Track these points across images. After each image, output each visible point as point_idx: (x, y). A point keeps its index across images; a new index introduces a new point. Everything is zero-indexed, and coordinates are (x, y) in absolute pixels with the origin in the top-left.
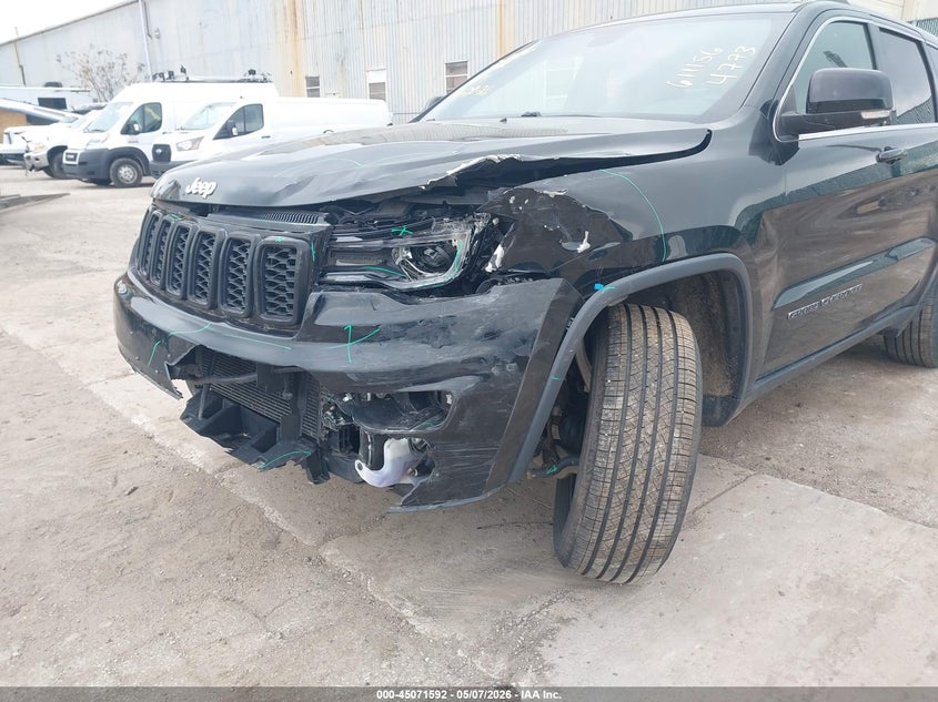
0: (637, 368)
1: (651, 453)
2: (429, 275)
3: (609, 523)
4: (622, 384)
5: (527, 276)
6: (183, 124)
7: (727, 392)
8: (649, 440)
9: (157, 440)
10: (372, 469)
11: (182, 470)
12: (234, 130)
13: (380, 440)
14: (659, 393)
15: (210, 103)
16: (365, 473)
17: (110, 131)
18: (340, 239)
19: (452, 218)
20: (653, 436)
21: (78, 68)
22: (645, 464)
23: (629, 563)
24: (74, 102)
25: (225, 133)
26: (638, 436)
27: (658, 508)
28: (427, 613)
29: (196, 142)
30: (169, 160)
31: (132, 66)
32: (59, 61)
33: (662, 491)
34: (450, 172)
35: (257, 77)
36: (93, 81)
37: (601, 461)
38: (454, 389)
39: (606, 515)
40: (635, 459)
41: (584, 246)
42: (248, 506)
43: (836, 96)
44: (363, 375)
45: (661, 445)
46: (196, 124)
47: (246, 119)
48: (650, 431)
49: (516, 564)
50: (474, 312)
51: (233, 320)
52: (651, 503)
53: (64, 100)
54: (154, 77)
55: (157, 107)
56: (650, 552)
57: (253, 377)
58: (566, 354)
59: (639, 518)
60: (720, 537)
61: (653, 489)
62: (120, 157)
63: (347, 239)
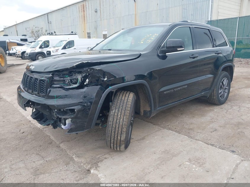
0: (118, 104)
1: (119, 121)
2: (74, 85)
3: (112, 136)
4: (115, 107)
5: (94, 85)
6: (54, 46)
7: (150, 110)
8: (119, 119)
9: (31, 122)
10: (64, 126)
11: (35, 128)
12: (67, 47)
13: (65, 119)
14: (122, 109)
15: (61, 40)
16: (63, 126)
17: (36, 48)
18: (55, 78)
19: (78, 74)
20: (120, 118)
21: (30, 31)
22: (118, 124)
23: (118, 145)
24: (29, 40)
25: (64, 48)
26: (117, 118)
27: (121, 133)
28: (78, 157)
29: (57, 50)
30: (50, 55)
31: (44, 31)
32: (26, 29)
33: (122, 129)
34: (74, 65)
35: (73, 33)
36: (34, 34)
37: (110, 123)
38: (76, 108)
39: (111, 135)
40: (116, 122)
41: (106, 79)
42: (47, 136)
43: (172, 45)
44: (58, 106)
45: (121, 120)
46: (58, 45)
47: (70, 44)
48: (119, 117)
49: (100, 147)
50: (81, 92)
51: (36, 95)
52: (120, 132)
53: (27, 39)
54: (48, 34)
55: (48, 42)
56: (121, 143)
57: (40, 107)
58: (101, 101)
59: (118, 135)
60: (147, 142)
61: (120, 129)
62: (39, 54)
63: (56, 78)
